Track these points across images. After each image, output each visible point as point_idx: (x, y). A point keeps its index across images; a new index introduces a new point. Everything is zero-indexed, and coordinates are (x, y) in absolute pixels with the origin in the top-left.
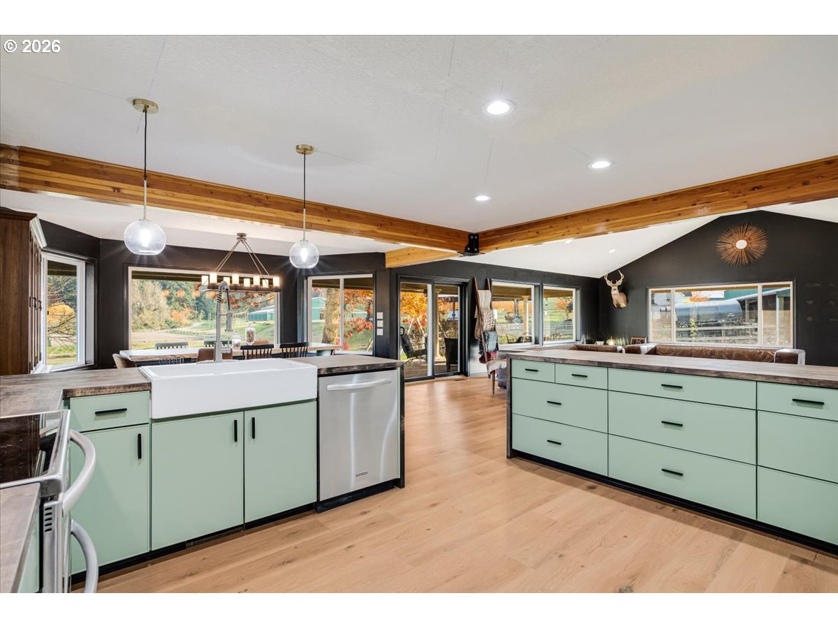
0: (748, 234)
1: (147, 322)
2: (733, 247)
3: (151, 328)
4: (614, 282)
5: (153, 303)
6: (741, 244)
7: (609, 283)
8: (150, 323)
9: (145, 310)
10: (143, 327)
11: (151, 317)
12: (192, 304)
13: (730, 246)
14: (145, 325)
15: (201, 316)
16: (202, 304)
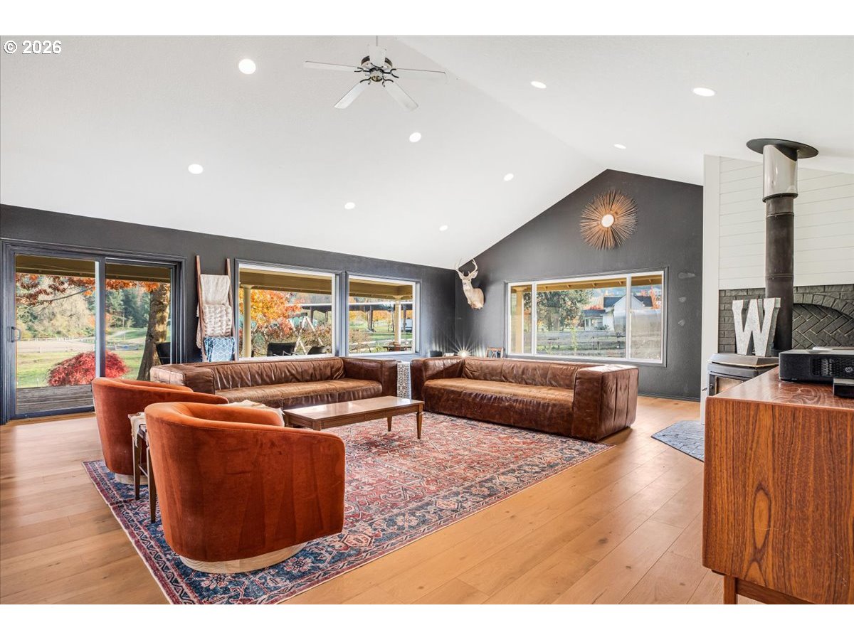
0: (615, 207)
1: (60, 329)
2: (598, 225)
3: (66, 336)
4: (466, 275)
5: (69, 308)
6: (607, 221)
7: (461, 275)
8: (64, 331)
9: (58, 316)
10: (56, 335)
11: (65, 324)
12: (118, 310)
13: (595, 223)
14: (59, 333)
15: (129, 323)
16: (131, 310)
